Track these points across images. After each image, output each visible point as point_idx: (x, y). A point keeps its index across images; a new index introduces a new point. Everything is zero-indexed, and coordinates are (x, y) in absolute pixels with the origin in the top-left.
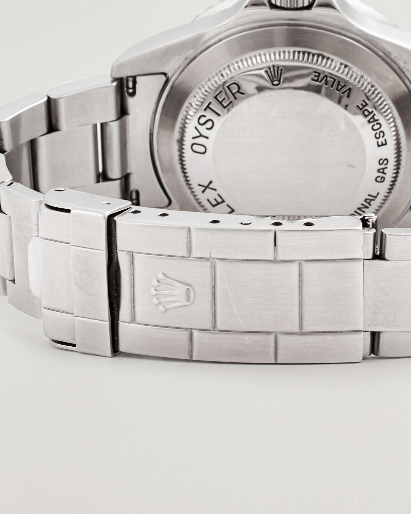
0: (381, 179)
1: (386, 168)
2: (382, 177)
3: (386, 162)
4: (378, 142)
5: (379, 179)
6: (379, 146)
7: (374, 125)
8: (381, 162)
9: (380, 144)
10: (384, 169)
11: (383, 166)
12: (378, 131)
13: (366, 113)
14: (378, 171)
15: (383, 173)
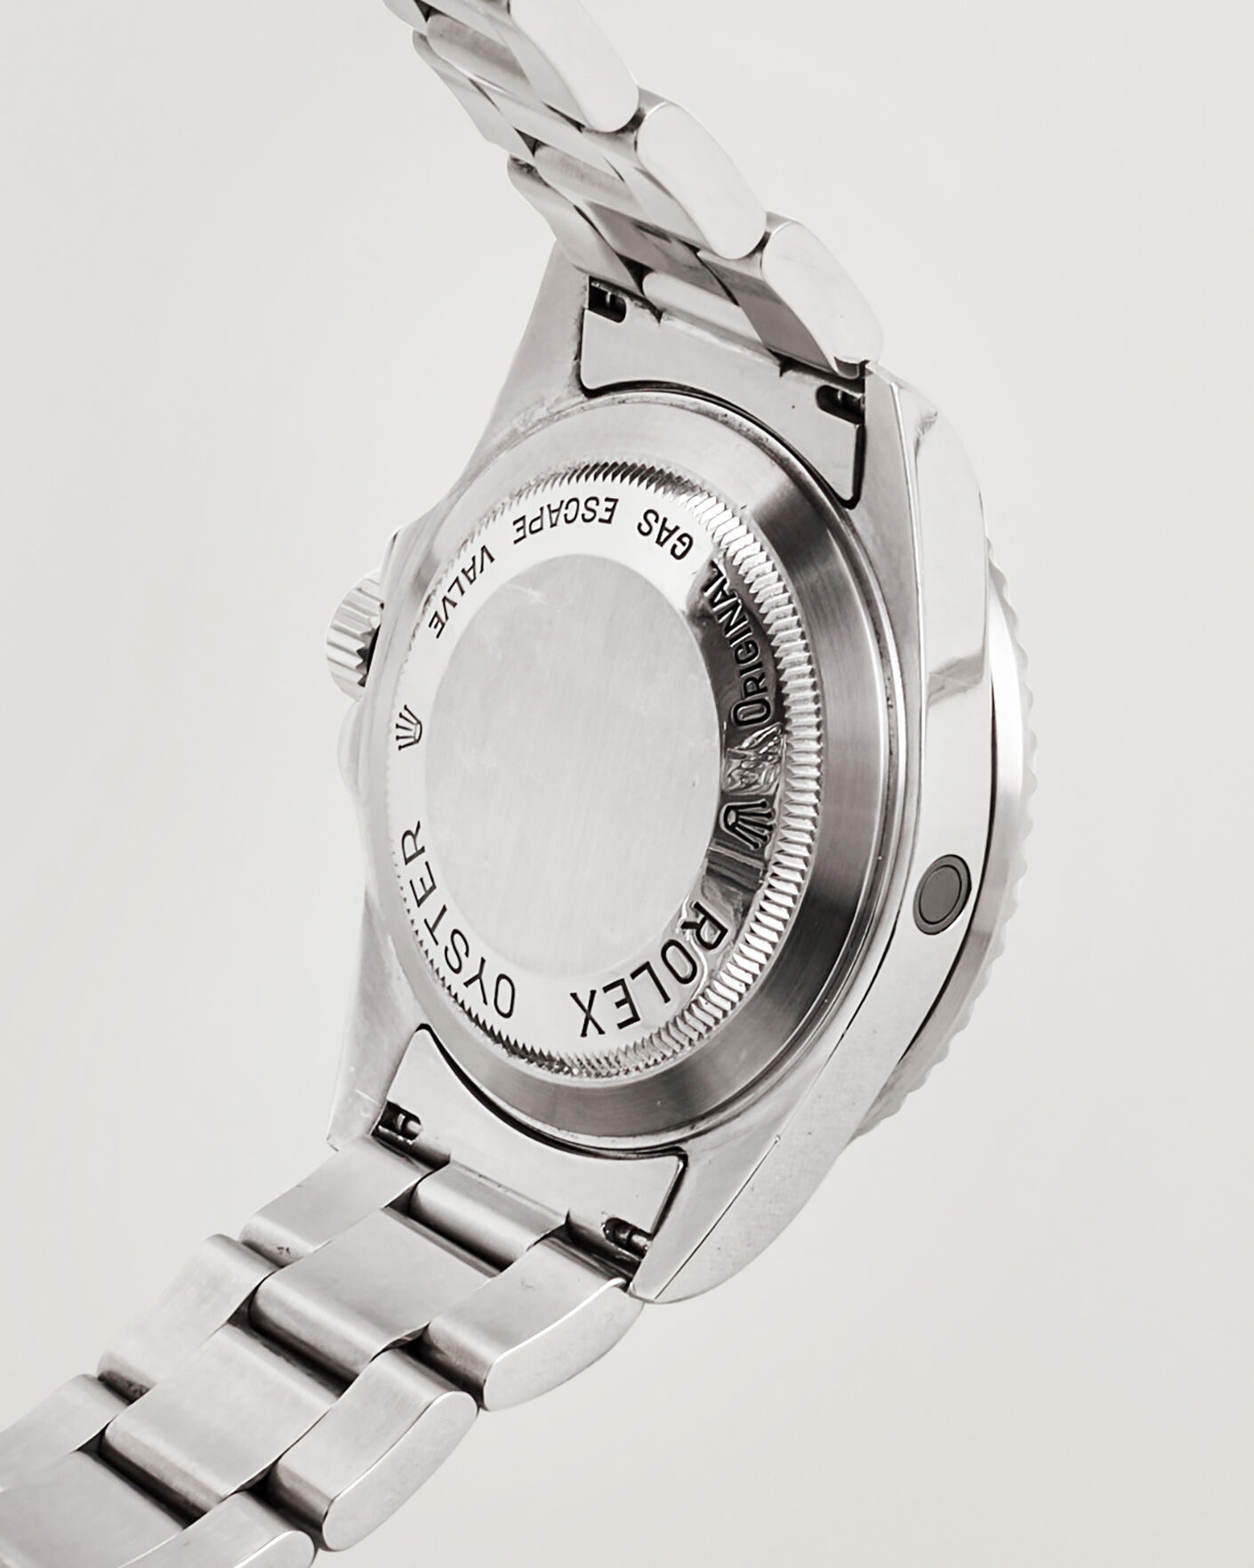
0: (684, 544)
1: (665, 520)
2: (680, 539)
3: (651, 517)
4: (601, 520)
5: (680, 550)
6: (609, 521)
7: (566, 515)
8: (645, 528)
9: (607, 516)
10: (663, 528)
11: (657, 527)
12: (582, 510)
13: (536, 526)
14: (660, 543)
15: (671, 533)
